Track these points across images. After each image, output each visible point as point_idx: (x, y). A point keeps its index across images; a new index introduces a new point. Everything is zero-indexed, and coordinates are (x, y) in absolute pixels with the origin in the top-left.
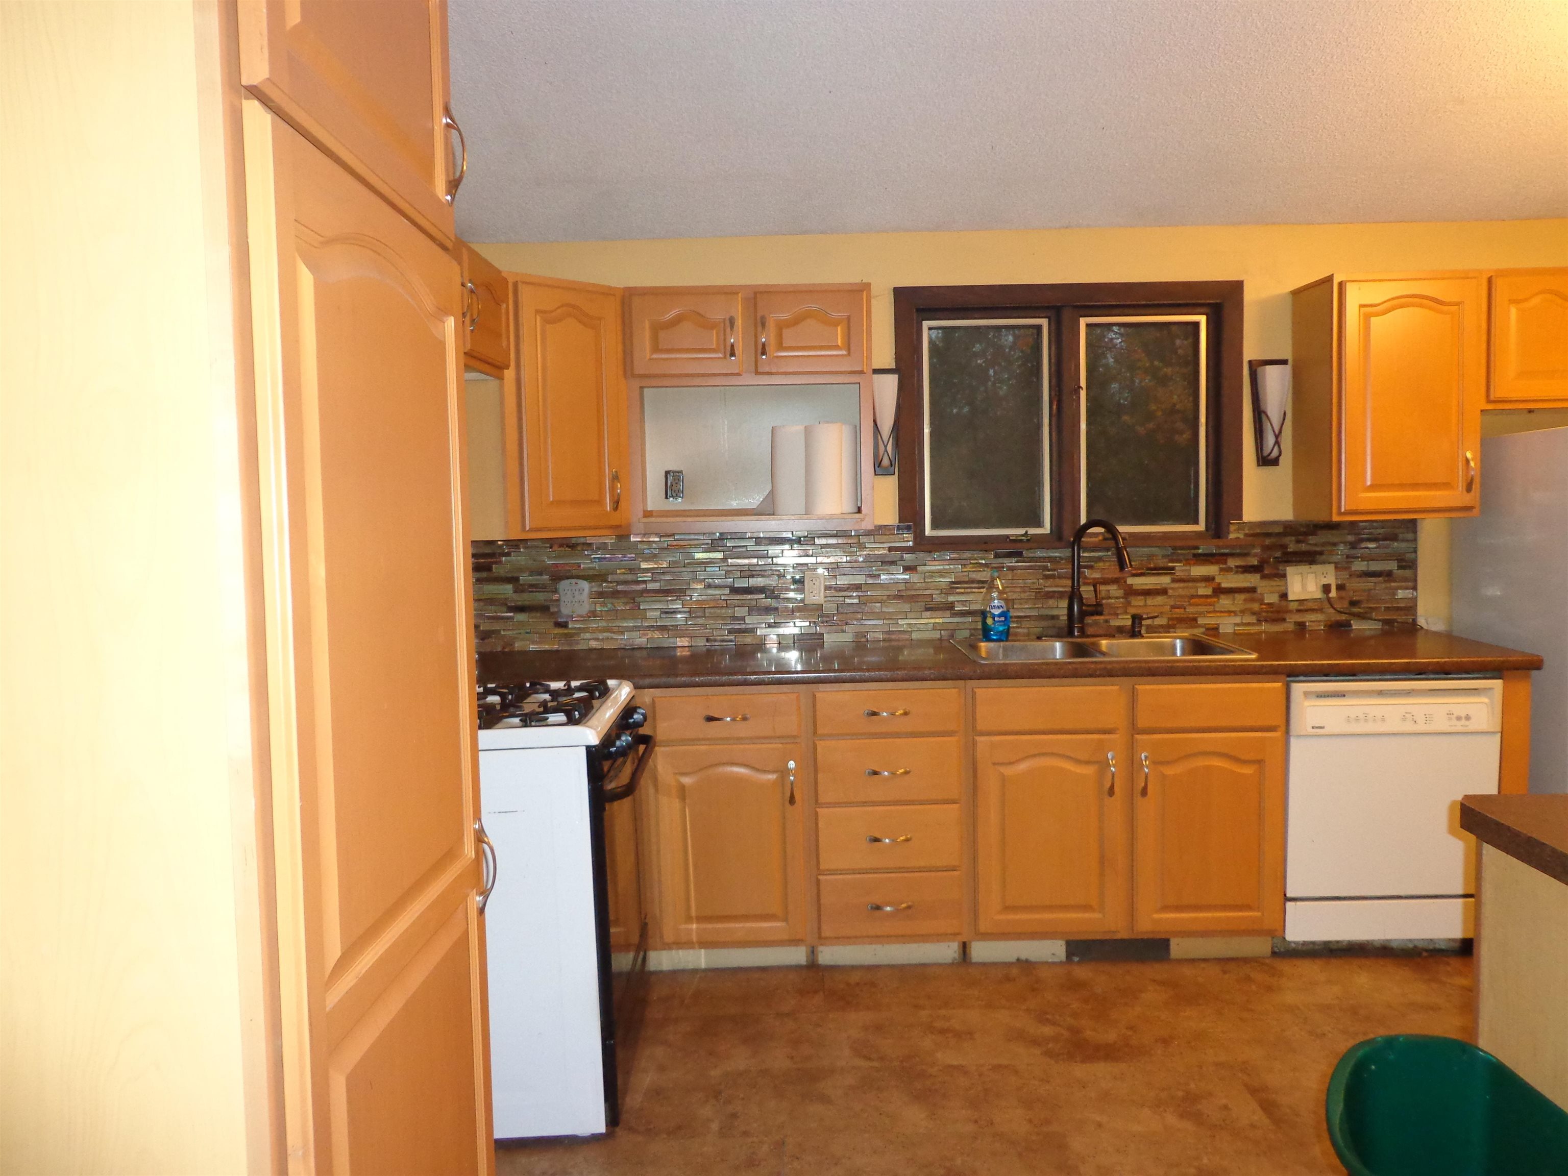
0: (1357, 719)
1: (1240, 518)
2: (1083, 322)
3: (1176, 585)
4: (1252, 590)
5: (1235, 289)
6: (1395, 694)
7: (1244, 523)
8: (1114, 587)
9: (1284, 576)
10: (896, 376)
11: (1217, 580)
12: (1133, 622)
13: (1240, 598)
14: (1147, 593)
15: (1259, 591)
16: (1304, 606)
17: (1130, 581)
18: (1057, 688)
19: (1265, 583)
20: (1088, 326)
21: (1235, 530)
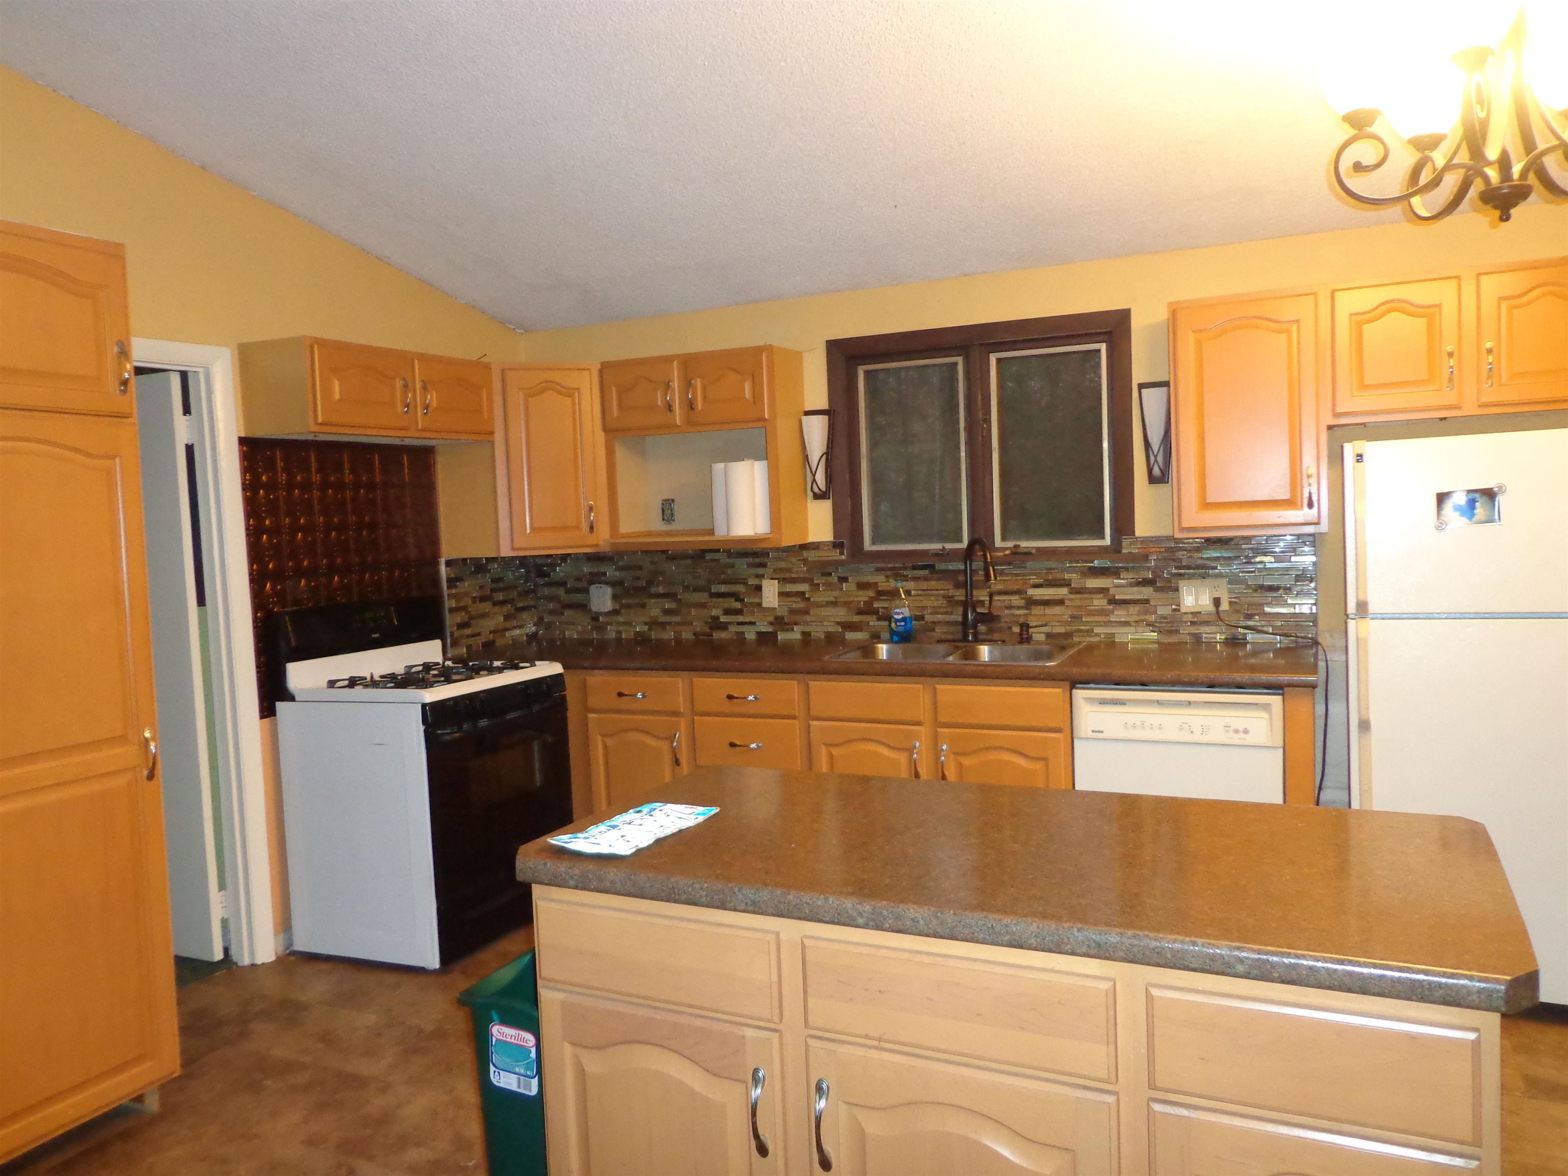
0: (1134, 726)
1: (1133, 533)
2: (993, 358)
3: (1073, 596)
4: (1147, 601)
5: (1122, 318)
6: (1174, 704)
7: (1137, 538)
8: (1016, 597)
9: (1177, 589)
10: (827, 417)
11: (1112, 591)
12: (1021, 630)
13: (1134, 609)
14: (1046, 603)
15: (1152, 603)
16: (1197, 619)
17: (1031, 592)
18: (875, 684)
19: (1158, 595)
20: (999, 361)
21: (1128, 545)
